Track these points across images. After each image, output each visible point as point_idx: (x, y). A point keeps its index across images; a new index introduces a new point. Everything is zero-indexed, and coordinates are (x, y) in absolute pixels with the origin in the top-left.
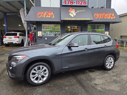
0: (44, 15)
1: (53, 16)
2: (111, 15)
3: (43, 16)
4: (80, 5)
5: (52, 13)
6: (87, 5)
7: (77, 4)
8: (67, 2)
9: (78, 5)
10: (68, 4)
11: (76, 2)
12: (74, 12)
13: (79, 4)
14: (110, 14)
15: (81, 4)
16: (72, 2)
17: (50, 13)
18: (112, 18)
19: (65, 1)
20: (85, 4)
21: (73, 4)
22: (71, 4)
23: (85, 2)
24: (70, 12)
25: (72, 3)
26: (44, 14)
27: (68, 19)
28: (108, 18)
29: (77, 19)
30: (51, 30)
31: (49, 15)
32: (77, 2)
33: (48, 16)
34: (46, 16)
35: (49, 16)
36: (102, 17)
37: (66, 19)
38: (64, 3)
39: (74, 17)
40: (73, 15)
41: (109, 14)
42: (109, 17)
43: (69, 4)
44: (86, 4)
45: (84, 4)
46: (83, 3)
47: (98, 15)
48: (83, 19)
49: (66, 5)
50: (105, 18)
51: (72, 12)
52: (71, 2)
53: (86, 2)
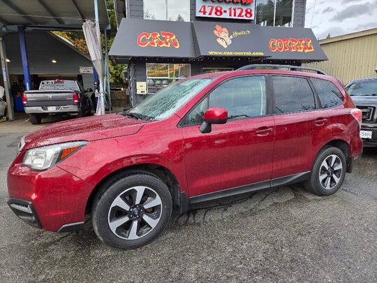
0: (155, 41)
1: (176, 45)
2: (305, 44)
3: (154, 44)
4: (236, 18)
5: (174, 36)
6: (252, 18)
7: (230, 15)
8: (208, 10)
9: (233, 17)
10: (210, 14)
11: (228, 11)
12: (227, 35)
13: (235, 15)
14: (303, 42)
15: (240, 15)
16: (219, 9)
17: (168, 37)
18: (307, 51)
19: (204, 7)
20: (248, 15)
21: (221, 14)
22: (216, 13)
23: (249, 11)
24: (218, 35)
25: (218, 13)
26: (154, 39)
27: (216, 53)
28: (299, 50)
29: (237, 54)
30: (168, 78)
31: (167, 40)
32: (230, 9)
33: (164, 45)
34: (161, 43)
35: (167, 44)
36: (286, 48)
37: (211, 53)
38: (200, 11)
39: (230, 48)
40: (226, 44)
41: (301, 41)
42: (301, 49)
43: (213, 15)
44: (251, 15)
45: (246, 15)
46: (244, 13)
47: (277, 43)
48: (249, 54)
49: (204, 16)
50: (293, 50)
51: (222, 36)
52: (217, 10)
53: (251, 10)
